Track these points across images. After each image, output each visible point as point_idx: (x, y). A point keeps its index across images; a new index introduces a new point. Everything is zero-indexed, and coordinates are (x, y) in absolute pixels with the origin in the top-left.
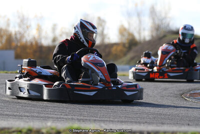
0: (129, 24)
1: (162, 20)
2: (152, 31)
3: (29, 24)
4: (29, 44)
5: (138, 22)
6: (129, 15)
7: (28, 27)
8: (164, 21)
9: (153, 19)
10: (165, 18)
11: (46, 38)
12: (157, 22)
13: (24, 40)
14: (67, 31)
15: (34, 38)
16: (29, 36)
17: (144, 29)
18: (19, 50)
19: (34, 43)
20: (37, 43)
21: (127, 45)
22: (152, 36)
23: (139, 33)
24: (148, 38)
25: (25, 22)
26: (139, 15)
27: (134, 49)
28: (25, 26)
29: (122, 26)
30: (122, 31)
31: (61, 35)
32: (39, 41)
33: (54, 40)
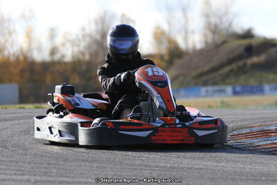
0: (169, 23)
1: (220, 18)
2: (205, 36)
3: (11, 28)
4: (12, 59)
5: (183, 21)
6: (169, 9)
7: (10, 33)
8: (224, 19)
9: (207, 16)
10: (226, 13)
11: (39, 49)
12: (213, 20)
13: (6, 53)
14: (73, 37)
15: (22, 50)
16: (12, 47)
17: (193, 32)
19: (21, 58)
20: (25, 58)
21: (166, 58)
22: (206, 43)
23: (186, 39)
24: (199, 46)
25: (6, 24)
26: (184, 10)
27: (178, 62)
28: (6, 31)
29: (158, 28)
30: (159, 36)
31: (63, 45)
32: (29, 55)
33: (53, 52)
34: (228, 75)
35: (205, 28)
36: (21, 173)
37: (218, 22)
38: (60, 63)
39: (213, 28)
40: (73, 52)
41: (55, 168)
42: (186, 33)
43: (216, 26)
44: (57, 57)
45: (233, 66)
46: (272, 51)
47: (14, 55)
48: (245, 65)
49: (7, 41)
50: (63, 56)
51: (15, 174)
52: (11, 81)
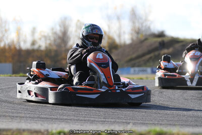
0: (109, 27)
1: (142, 24)
2: (132, 34)
3: (7, 27)
7: (6, 31)
8: (144, 24)
9: (134, 23)
11: (25, 42)
12: (137, 25)
14: (46, 34)
15: (13, 42)
16: (7, 39)
19: (12, 47)
21: (107, 49)
22: (132, 39)
23: (119, 36)
24: (128, 42)
25: (3, 25)
26: (118, 18)
27: (115, 52)
28: (4, 30)
31: (40, 39)
33: (33, 43)
34: (148, 61)
35: (132, 30)
37: (141, 26)
38: (38, 50)
39: (137, 30)
40: (46, 43)
43: (139, 29)
44: (36, 47)
45: (152, 55)
46: (177, 46)
48: (159, 54)
49: (3, 36)
50: (40, 46)
52: (5, 62)
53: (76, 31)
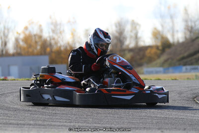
0: (162, 26)
2: (185, 33)
3: (62, 29)
4: (62, 49)
6: (162, 17)
7: (61, 33)
9: (186, 21)
12: (190, 24)
13: (59, 45)
15: (68, 43)
16: (63, 41)
17: (177, 31)
18: (53, 55)
19: (68, 48)
20: (71, 47)
21: (160, 48)
22: (186, 38)
23: (173, 35)
24: (181, 40)
25: (58, 27)
26: (172, 17)
27: (168, 51)
28: (58, 31)
29: (155, 29)
30: (156, 34)
32: (73, 46)
35: (185, 29)
36: (70, 121)
37: (193, 24)
39: (190, 29)
41: (91, 118)
42: (173, 32)
43: (192, 28)
47: (63, 46)
49: (59, 37)
51: (66, 122)
52: (62, 63)
53: (131, 31)
